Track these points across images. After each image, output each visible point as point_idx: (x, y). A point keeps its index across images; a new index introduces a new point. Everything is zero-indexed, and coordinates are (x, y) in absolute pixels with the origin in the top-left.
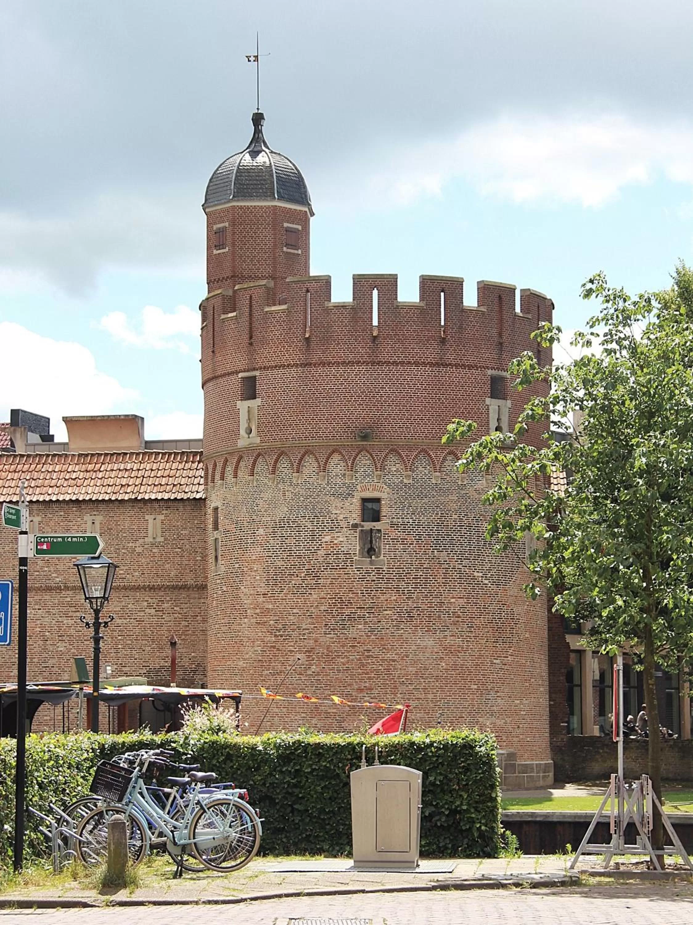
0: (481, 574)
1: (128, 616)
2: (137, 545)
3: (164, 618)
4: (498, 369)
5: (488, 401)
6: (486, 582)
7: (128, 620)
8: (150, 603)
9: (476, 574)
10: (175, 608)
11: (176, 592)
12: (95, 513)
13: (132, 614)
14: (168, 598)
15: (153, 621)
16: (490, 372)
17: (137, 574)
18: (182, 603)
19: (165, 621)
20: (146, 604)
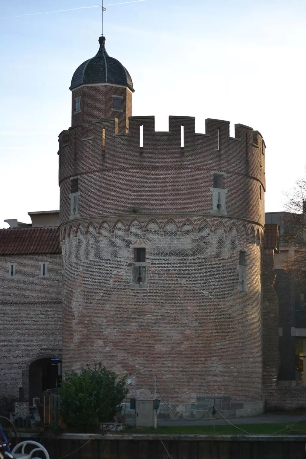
0: (207, 292)
1: (31, 319)
2: (35, 279)
3: (49, 320)
4: (218, 170)
5: (212, 189)
6: (211, 297)
7: (30, 321)
8: (42, 312)
9: (204, 292)
10: (55, 314)
11: (56, 305)
12: (13, 261)
13: (32, 318)
14: (51, 309)
15: (43, 322)
16: (213, 172)
17: (35, 295)
18: (59, 312)
19: (50, 322)
20: (39, 312)
